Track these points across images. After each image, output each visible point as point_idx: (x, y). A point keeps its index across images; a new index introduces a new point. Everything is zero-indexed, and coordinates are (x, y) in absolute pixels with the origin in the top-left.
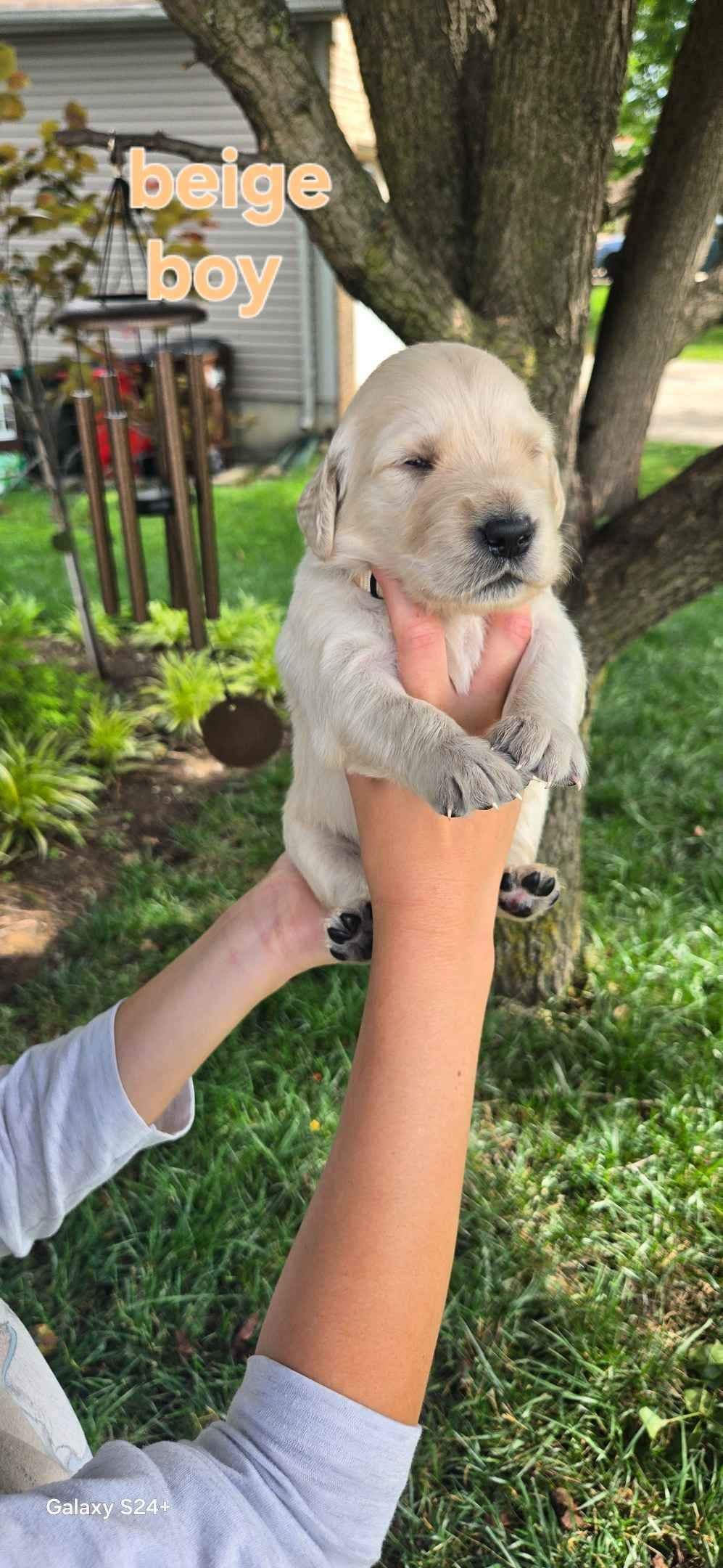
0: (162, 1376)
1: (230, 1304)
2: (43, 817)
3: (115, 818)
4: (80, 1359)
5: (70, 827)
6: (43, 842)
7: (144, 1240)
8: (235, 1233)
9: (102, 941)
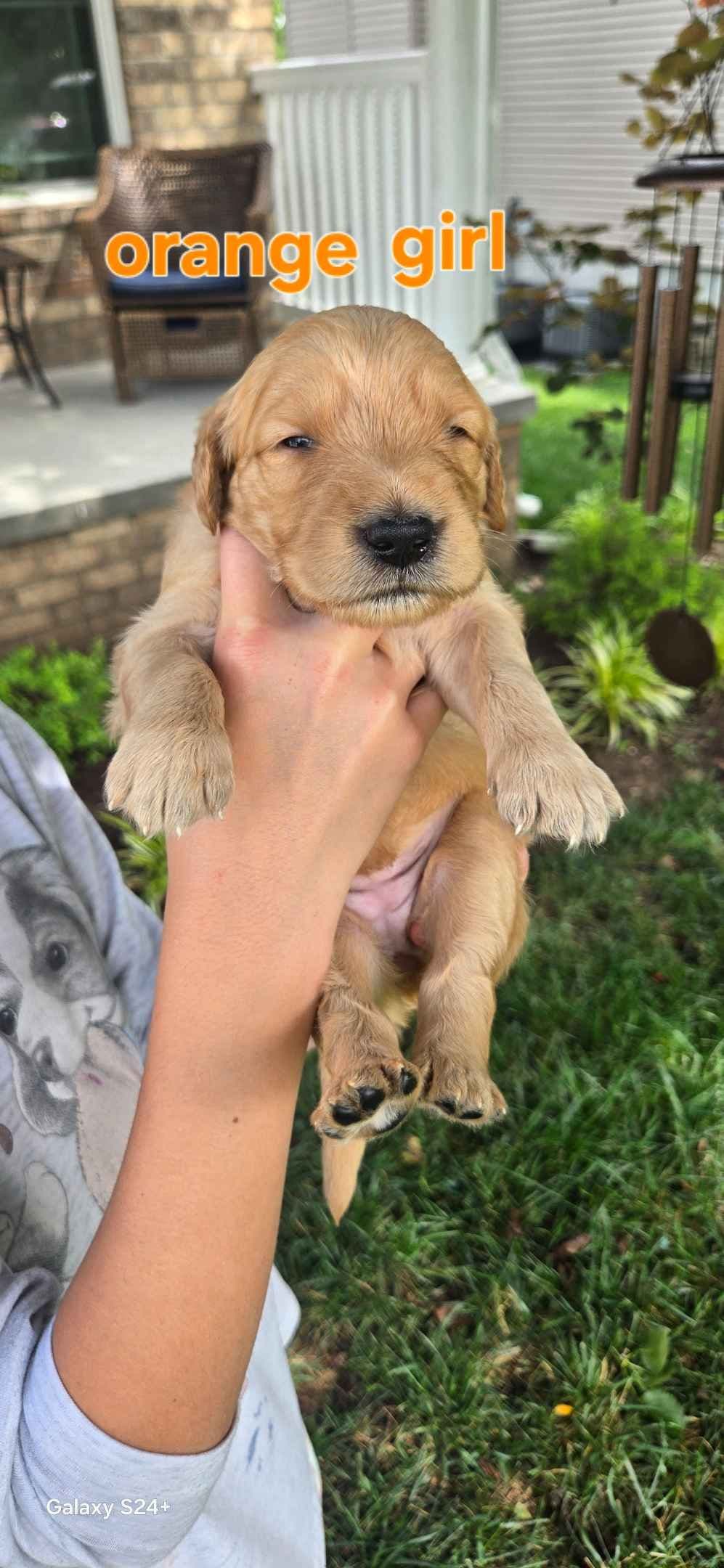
0: (487, 1238)
1: (572, 1215)
2: (627, 711)
3: (697, 730)
4: (430, 1181)
5: (649, 727)
6: (615, 732)
7: (526, 1117)
8: (605, 1156)
9: (625, 840)
